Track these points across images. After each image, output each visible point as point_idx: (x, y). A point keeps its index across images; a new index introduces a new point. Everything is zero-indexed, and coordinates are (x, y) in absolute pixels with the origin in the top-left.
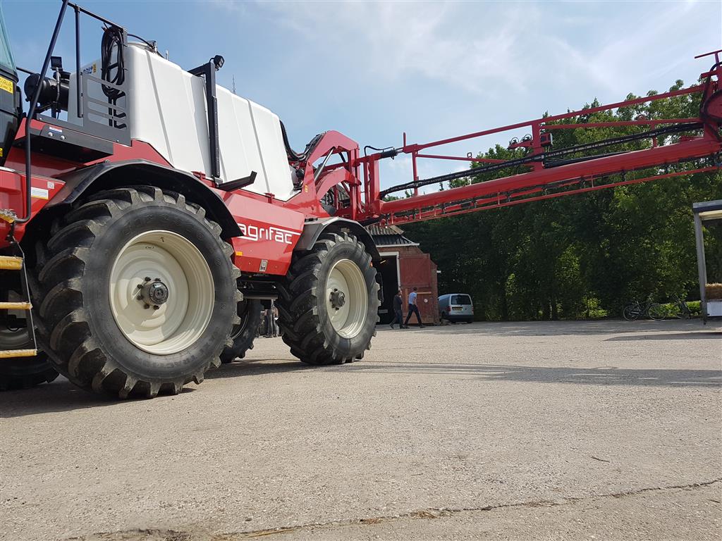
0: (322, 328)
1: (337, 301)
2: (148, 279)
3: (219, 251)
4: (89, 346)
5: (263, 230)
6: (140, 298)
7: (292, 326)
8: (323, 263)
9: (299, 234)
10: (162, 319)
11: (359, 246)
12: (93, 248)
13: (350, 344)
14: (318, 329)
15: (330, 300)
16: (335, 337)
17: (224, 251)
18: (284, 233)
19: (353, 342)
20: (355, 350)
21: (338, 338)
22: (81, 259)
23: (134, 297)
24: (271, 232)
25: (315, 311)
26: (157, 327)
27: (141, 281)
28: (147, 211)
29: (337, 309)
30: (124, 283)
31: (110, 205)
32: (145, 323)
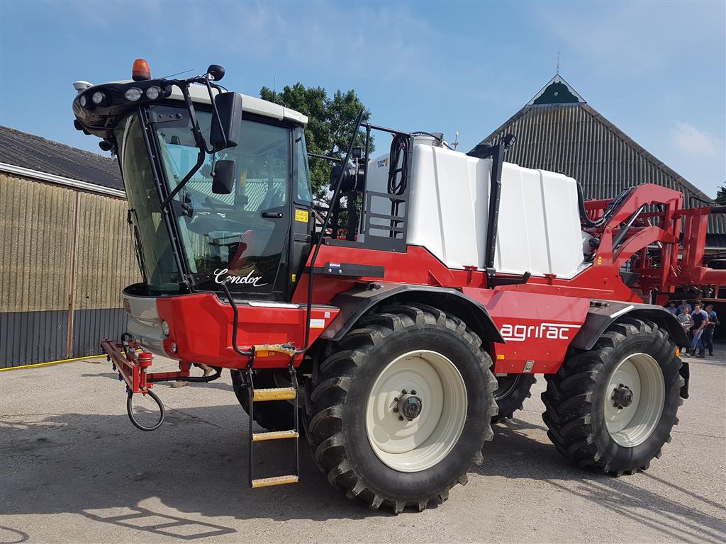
0: (594, 438)
1: (621, 399)
2: (404, 392)
3: (475, 365)
4: (343, 468)
5: (533, 327)
6: (396, 410)
7: (559, 427)
8: (605, 364)
9: (580, 326)
10: (415, 428)
11: (661, 335)
12: (355, 377)
13: (632, 454)
14: (589, 440)
15: (612, 398)
16: (612, 448)
17: (481, 364)
18: (559, 328)
19: (636, 452)
20: (636, 461)
21: (615, 448)
22: (344, 388)
23: (390, 409)
24: (542, 328)
25: (587, 419)
26: (410, 436)
27: (397, 394)
28: (408, 335)
29: (621, 408)
30: (383, 396)
31: (373, 335)
32: (398, 433)
